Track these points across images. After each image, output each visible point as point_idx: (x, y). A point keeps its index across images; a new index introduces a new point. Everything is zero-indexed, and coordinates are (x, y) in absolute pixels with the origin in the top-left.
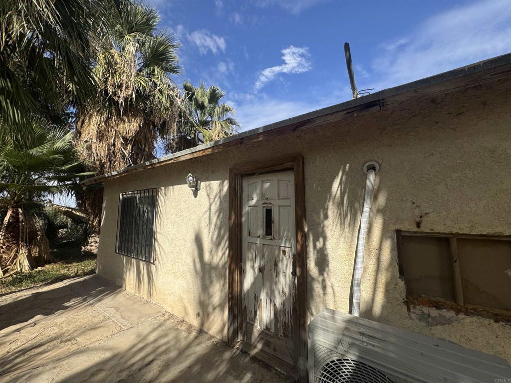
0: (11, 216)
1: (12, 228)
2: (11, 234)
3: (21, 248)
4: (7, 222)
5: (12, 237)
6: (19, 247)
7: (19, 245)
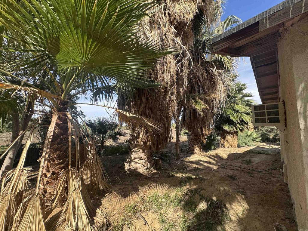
0: (57, 125)
1: (58, 144)
2: (58, 153)
3: (72, 176)
4: (52, 134)
5: (59, 157)
6: (69, 174)
7: (69, 171)
